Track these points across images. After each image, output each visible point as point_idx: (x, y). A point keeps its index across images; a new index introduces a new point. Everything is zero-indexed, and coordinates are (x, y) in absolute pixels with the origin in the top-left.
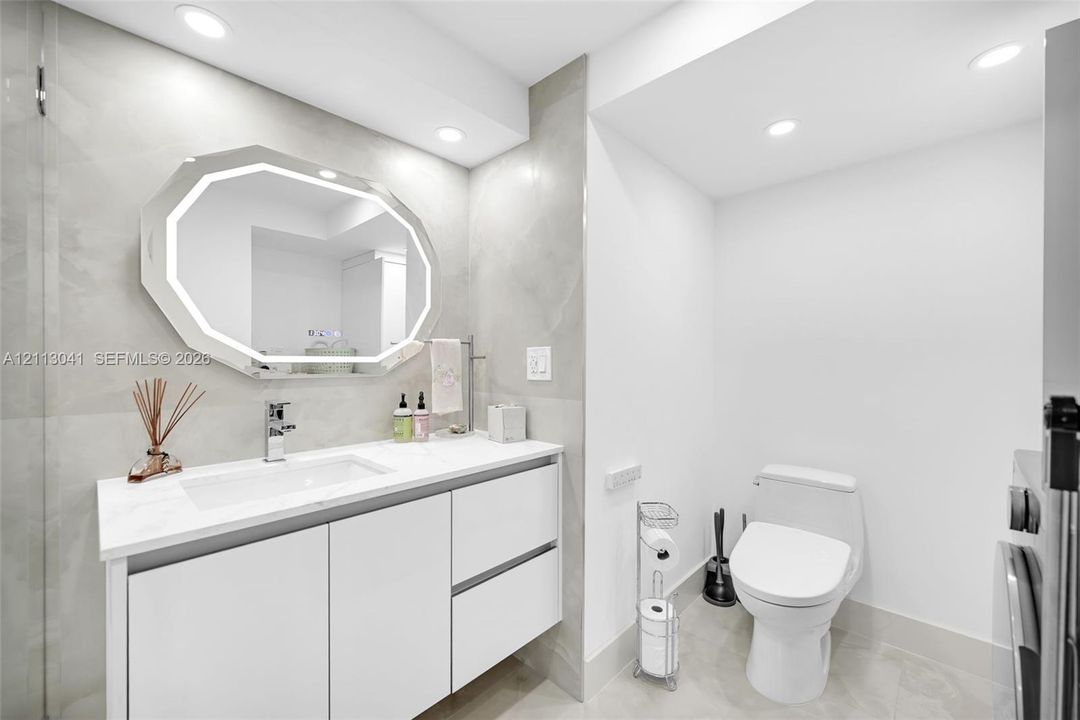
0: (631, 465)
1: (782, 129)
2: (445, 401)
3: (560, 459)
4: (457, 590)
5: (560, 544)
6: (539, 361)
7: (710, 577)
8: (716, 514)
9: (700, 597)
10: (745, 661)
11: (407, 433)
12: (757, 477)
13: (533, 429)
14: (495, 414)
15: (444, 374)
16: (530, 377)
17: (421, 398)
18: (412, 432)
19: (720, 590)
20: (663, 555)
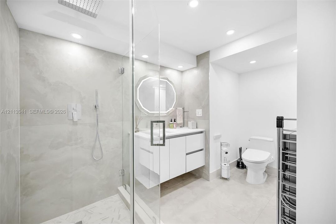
0: (219, 134)
1: (253, 62)
2: (179, 121)
3: (204, 132)
4: (187, 154)
5: (204, 149)
6: (199, 113)
7: (238, 163)
8: (240, 148)
9: (236, 168)
10: (246, 178)
11: (172, 127)
12: (249, 139)
13: (198, 126)
14: (190, 123)
15: (179, 115)
16: (197, 116)
17: (175, 120)
18: (173, 127)
19: (241, 166)
20: (227, 153)
